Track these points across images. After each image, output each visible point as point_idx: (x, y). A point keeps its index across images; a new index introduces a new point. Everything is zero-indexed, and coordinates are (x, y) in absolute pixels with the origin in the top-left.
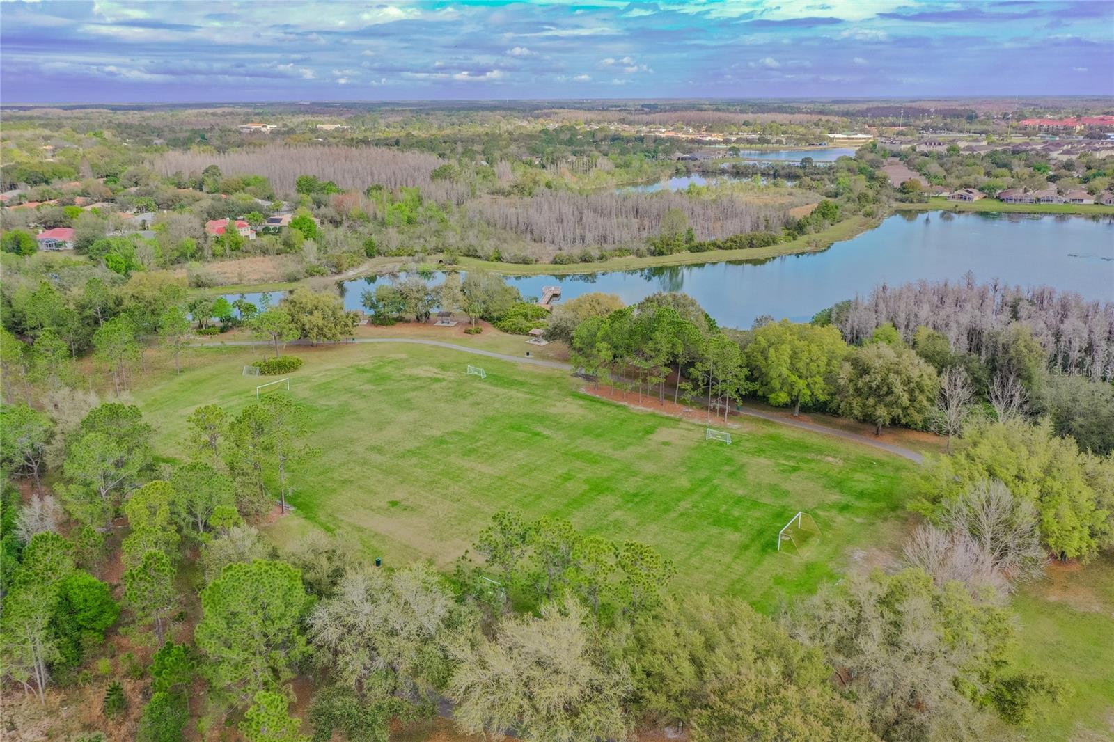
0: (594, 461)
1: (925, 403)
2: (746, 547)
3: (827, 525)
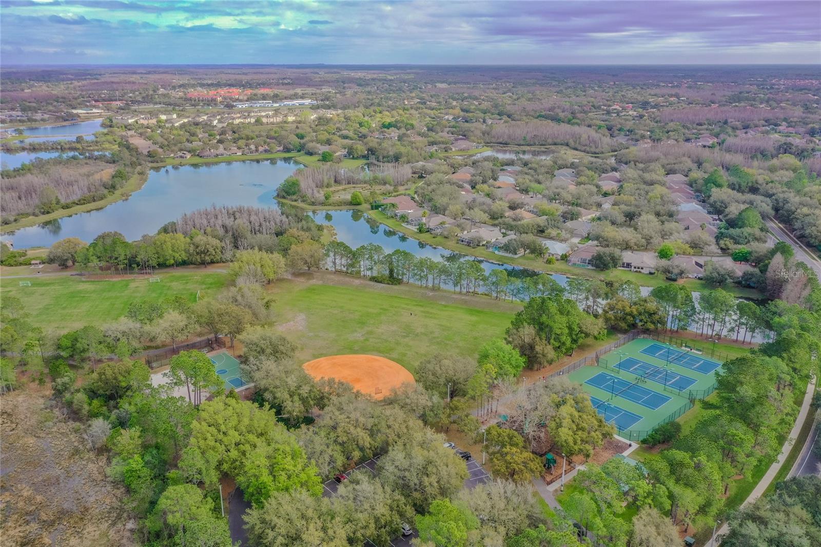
3: (207, 293)
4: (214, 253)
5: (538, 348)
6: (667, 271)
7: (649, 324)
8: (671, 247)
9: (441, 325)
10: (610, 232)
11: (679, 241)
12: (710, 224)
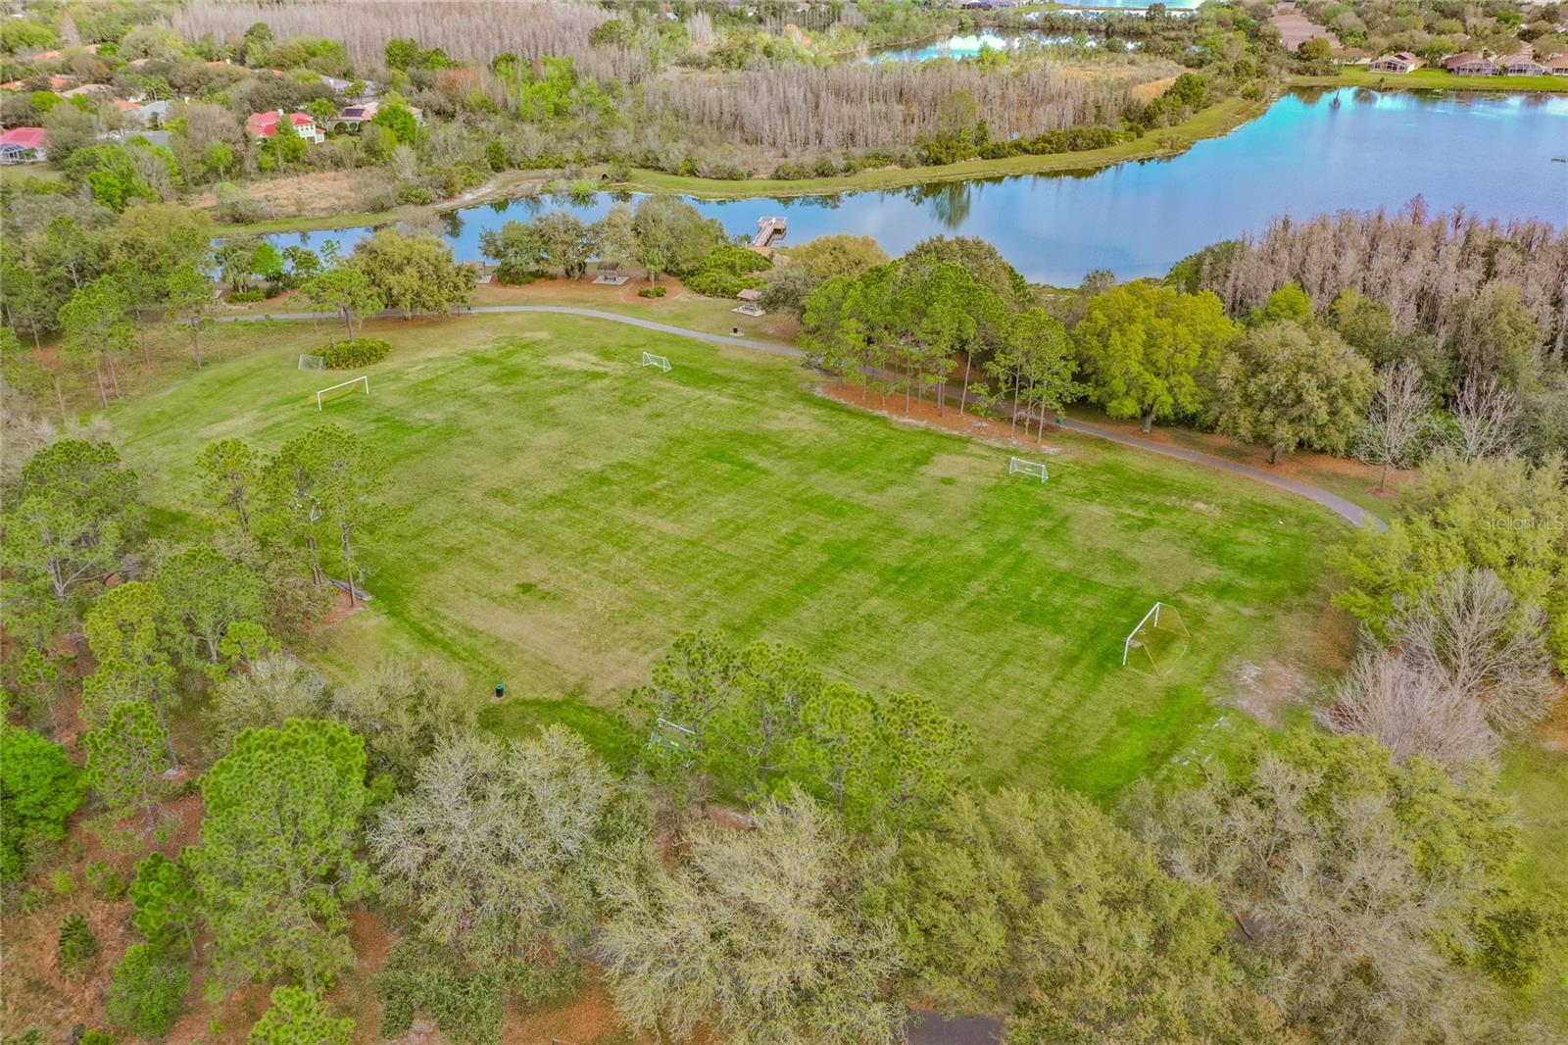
0: (835, 510)
1: (1354, 418)
2: (1072, 661)
3: (1198, 621)
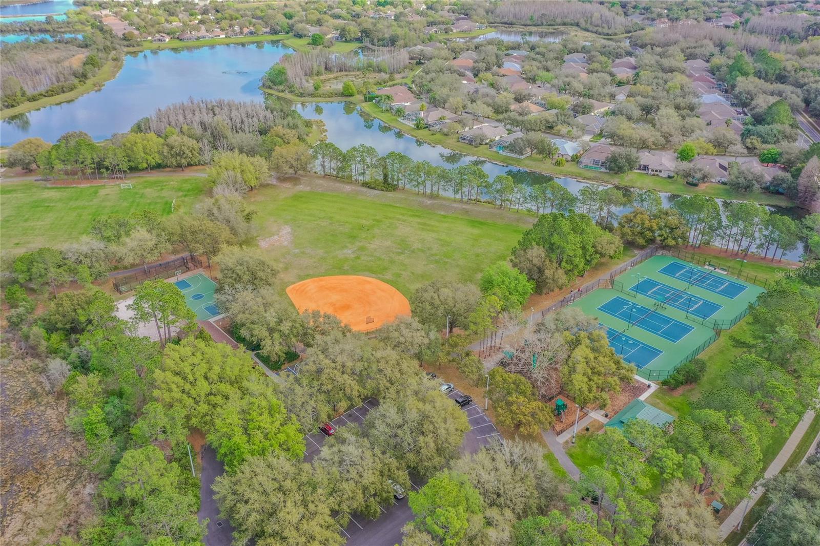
1: (197, 154)
4: (191, 156)
5: (548, 273)
6: (687, 175)
7: (669, 239)
8: (694, 148)
9: (440, 240)
10: (626, 128)
11: (702, 140)
12: (734, 118)
